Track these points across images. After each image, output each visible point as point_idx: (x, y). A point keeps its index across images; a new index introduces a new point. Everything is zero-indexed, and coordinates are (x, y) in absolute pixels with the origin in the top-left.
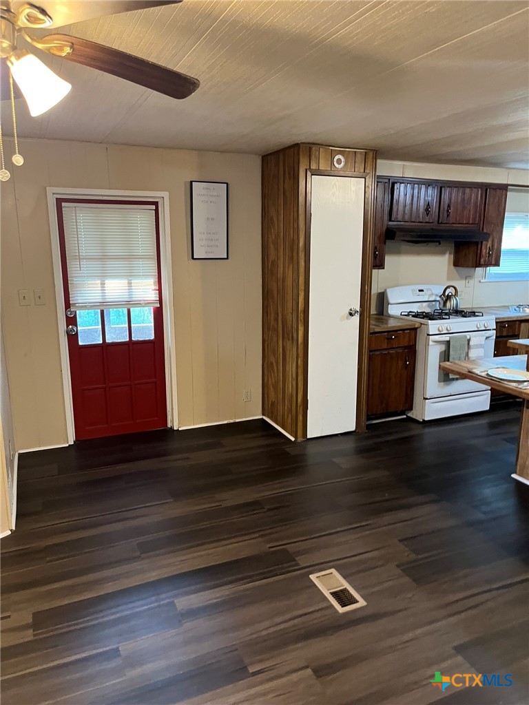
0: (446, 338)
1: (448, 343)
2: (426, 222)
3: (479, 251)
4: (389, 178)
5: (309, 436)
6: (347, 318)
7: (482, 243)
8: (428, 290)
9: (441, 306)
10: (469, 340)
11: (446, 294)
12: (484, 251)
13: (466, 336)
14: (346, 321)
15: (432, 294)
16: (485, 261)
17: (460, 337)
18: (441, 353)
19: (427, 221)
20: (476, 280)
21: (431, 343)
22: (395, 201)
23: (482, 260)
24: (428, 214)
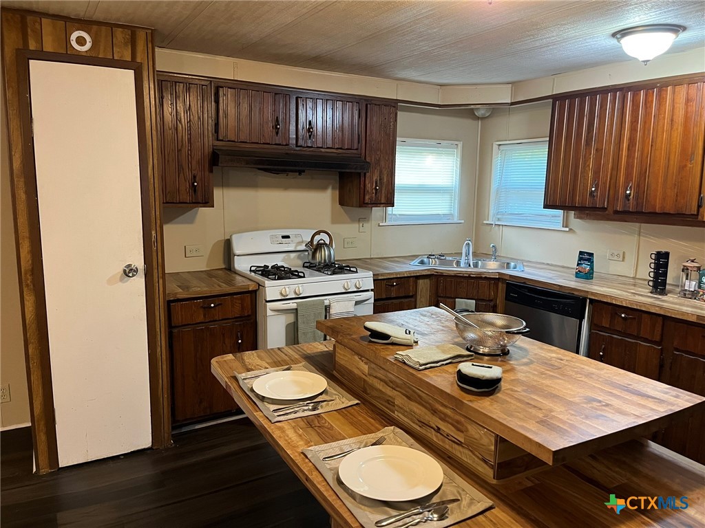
0: (292, 305)
1: (295, 311)
2: (276, 144)
3: (362, 186)
4: (211, 80)
5: (62, 463)
6: (121, 280)
7: (365, 174)
8: (296, 236)
9: (310, 257)
10: (327, 308)
11: (315, 243)
12: (368, 185)
13: (323, 301)
14: (120, 283)
15: (302, 242)
16: (371, 199)
17: (314, 303)
18: (288, 326)
19: (277, 142)
20: (374, 222)
21: (269, 313)
22: (221, 112)
23: (367, 197)
24: (277, 133)
